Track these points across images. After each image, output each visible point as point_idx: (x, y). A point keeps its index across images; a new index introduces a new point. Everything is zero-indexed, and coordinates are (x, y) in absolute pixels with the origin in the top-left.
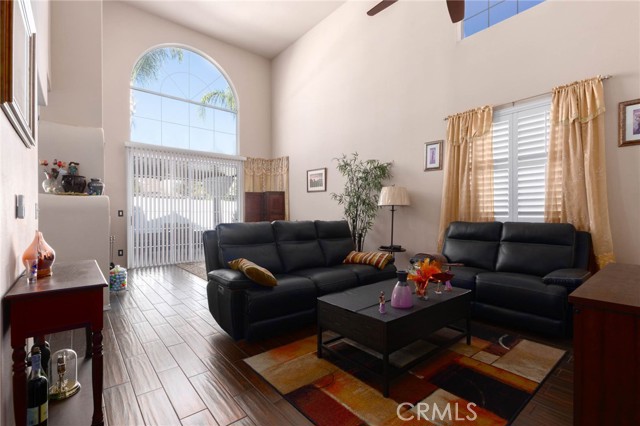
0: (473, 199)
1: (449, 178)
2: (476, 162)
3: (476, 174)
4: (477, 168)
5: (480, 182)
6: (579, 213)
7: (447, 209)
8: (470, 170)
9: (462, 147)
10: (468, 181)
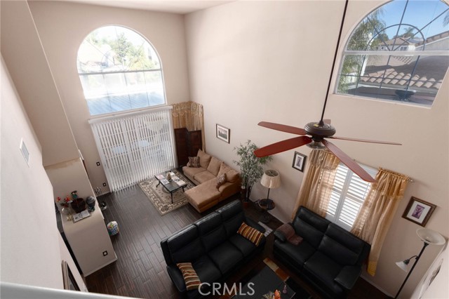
0: (317, 199)
1: (307, 179)
2: (323, 182)
3: (321, 188)
4: (323, 186)
5: (323, 193)
6: (369, 236)
7: (301, 197)
8: (319, 183)
9: (317, 170)
10: (317, 188)
